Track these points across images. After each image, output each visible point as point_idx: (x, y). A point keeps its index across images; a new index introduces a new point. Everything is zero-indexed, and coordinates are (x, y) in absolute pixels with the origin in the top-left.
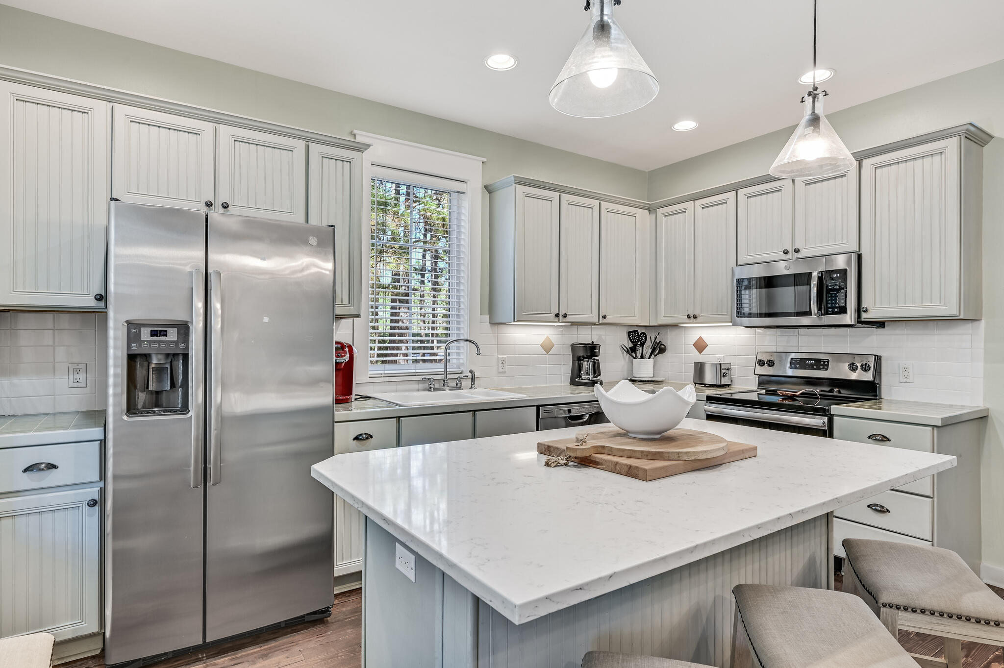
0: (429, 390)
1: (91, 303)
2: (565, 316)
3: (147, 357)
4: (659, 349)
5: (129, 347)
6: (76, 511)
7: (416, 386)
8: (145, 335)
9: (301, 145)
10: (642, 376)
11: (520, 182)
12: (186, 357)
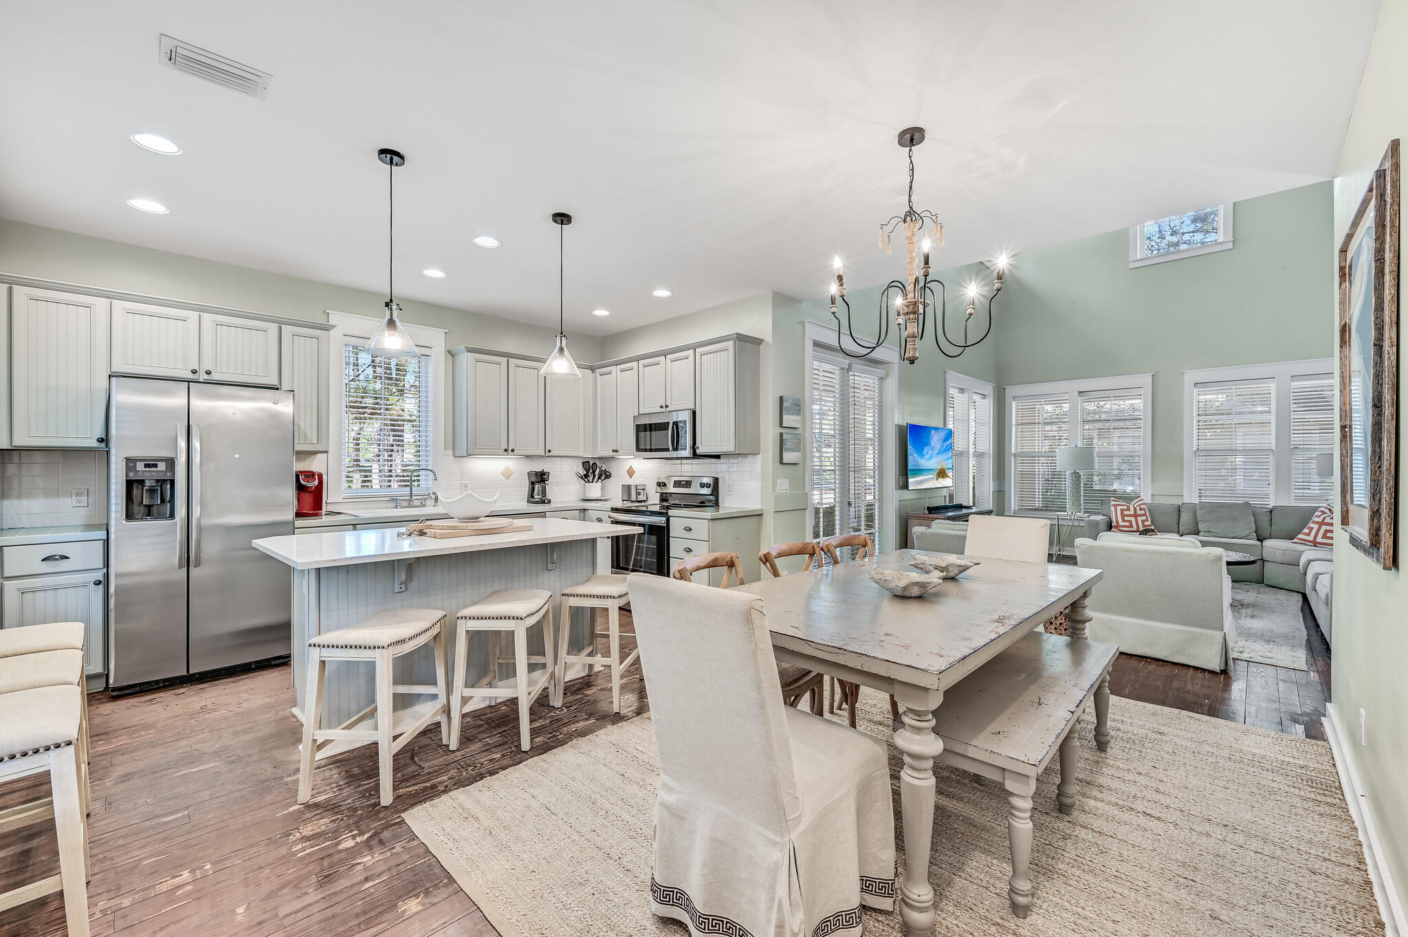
0: (396, 507)
1: (94, 444)
2: (513, 451)
3: (142, 482)
4: (606, 475)
5: (127, 475)
6: (84, 589)
7: (386, 505)
8: (140, 466)
9: (273, 328)
10: (593, 496)
11: (470, 350)
12: (172, 482)
